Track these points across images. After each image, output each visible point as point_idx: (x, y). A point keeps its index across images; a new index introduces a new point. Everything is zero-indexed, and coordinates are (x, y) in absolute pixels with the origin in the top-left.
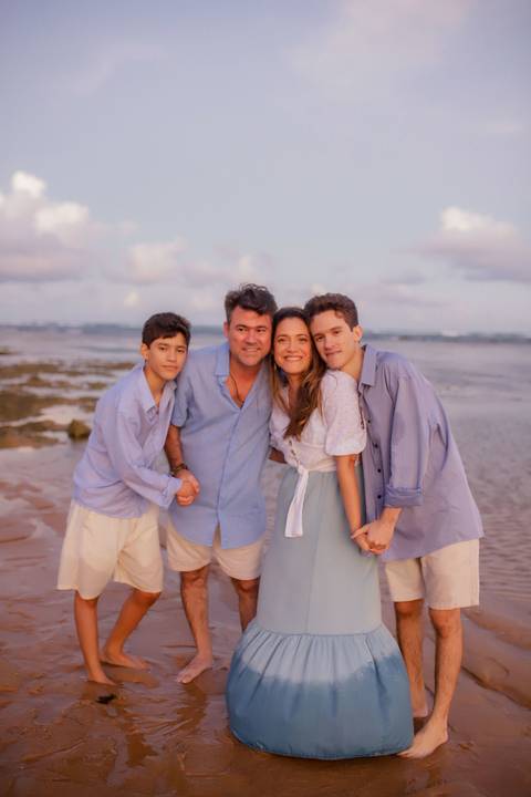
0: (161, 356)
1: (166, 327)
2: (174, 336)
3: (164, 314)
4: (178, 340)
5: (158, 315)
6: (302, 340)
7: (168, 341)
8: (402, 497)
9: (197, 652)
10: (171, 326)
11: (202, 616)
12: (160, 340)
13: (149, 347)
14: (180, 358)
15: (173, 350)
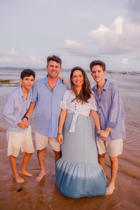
0: (26, 82)
1: (27, 73)
2: (30, 76)
3: (27, 70)
4: (31, 77)
5: (25, 70)
6: (80, 76)
7: (28, 78)
8: (113, 125)
9: (41, 171)
10: (29, 73)
11: (43, 161)
12: (26, 77)
13: (23, 80)
14: (32, 83)
15: (30, 80)
